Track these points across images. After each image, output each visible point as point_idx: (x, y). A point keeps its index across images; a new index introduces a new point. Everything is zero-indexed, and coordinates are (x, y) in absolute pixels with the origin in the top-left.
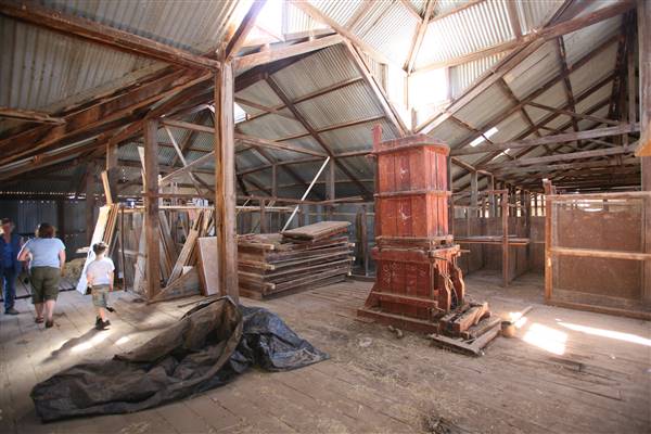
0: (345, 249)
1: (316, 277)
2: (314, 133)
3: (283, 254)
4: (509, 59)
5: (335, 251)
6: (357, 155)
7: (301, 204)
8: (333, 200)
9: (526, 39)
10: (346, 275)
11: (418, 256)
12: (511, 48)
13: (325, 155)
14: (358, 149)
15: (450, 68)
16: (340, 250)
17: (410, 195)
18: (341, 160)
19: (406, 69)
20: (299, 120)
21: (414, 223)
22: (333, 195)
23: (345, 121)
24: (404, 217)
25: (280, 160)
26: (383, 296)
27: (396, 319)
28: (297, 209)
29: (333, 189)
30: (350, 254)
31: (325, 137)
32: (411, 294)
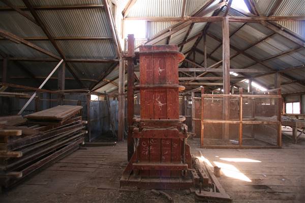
0: (80, 126)
1: (61, 152)
2: (52, 40)
3: (31, 138)
4: (177, 26)
5: (73, 128)
6: (84, 62)
7: (38, 92)
8: (63, 90)
9: (185, 19)
10: (81, 144)
11: (175, 133)
12: (178, 21)
13: (59, 58)
14: (85, 58)
15: (148, 21)
16: (78, 127)
17: (166, 88)
18: (69, 64)
19: (123, 14)
20: (39, 25)
21: (169, 109)
22: (63, 87)
23: (80, 36)
24: (160, 104)
25: (11, 56)
26: (143, 167)
27: (157, 183)
28: (34, 95)
29: (63, 83)
30: (83, 129)
31: (61, 44)
32: (166, 161)
